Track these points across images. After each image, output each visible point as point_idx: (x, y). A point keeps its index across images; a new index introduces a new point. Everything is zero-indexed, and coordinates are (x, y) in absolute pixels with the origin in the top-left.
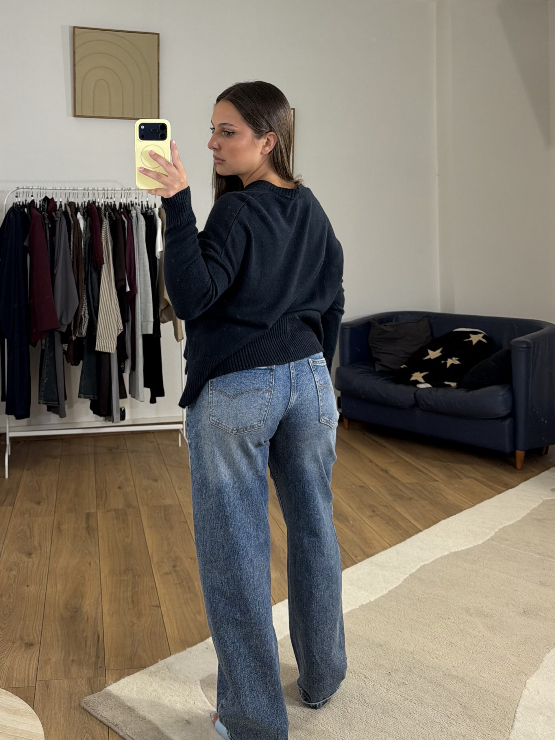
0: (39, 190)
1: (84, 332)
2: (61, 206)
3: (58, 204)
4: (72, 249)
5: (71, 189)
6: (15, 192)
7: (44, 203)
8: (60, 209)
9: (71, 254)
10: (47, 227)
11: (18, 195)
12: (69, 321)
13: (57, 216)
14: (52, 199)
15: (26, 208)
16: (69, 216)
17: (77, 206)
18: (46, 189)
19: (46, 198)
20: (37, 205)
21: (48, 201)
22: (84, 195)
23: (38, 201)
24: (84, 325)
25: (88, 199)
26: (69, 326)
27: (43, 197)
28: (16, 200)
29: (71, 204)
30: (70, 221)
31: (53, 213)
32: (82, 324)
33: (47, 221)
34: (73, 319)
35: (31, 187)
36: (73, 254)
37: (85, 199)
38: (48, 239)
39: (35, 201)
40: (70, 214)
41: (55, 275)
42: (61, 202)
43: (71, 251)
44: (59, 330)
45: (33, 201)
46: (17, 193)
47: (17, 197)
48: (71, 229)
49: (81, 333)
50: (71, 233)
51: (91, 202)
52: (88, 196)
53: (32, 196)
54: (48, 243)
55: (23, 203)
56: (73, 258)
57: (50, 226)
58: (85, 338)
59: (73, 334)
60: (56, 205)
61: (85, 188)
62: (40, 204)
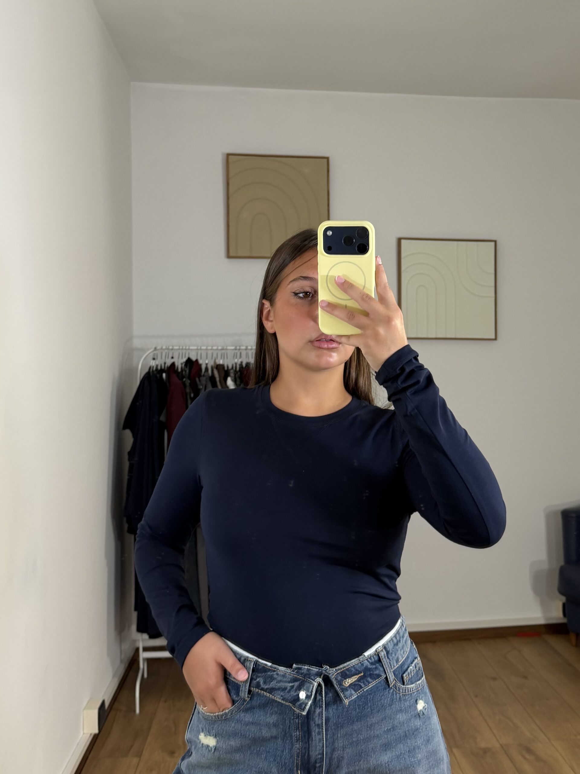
0: (180, 351)
2: (207, 369)
3: (203, 367)
5: (220, 348)
6: (152, 354)
7: (185, 367)
10: (188, 397)
11: (156, 357)
13: (202, 383)
14: (197, 361)
15: (165, 372)
16: (216, 382)
17: (226, 368)
18: (189, 349)
19: (189, 361)
20: (178, 368)
21: (190, 363)
22: (235, 356)
23: (179, 362)
25: (240, 360)
27: (185, 360)
28: (153, 363)
29: (219, 367)
31: (197, 380)
33: (188, 390)
35: (171, 348)
37: (236, 360)
39: (176, 364)
40: (218, 379)
42: (207, 364)
45: (173, 364)
46: (154, 354)
47: (154, 359)
51: (244, 365)
52: (241, 357)
53: (172, 358)
55: (161, 366)
57: (192, 395)
60: (201, 369)
61: (236, 347)
62: (182, 368)
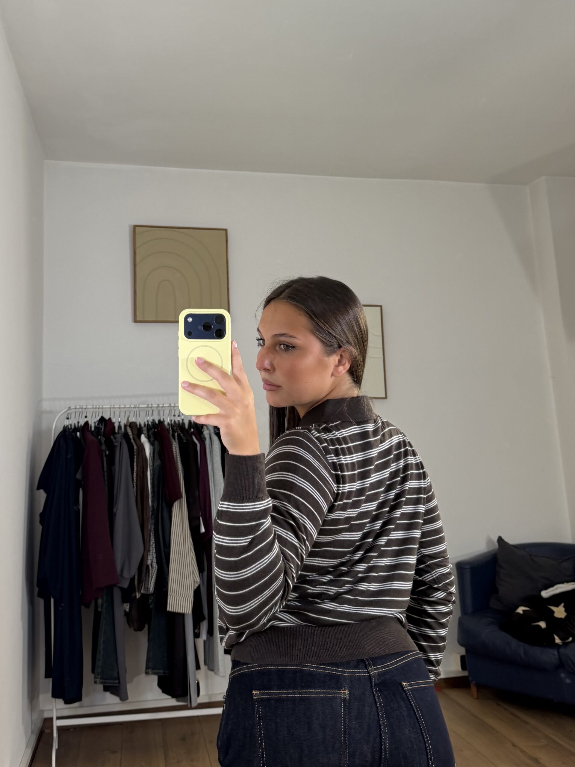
0: (95, 410)
1: (152, 587)
2: (120, 427)
3: (116, 425)
4: (135, 481)
5: (132, 406)
6: (65, 414)
7: (100, 424)
8: (120, 432)
9: (134, 487)
10: (104, 455)
11: (70, 417)
12: (132, 574)
13: (116, 440)
14: (110, 419)
15: (79, 431)
16: (130, 439)
17: (138, 426)
18: (102, 408)
19: (102, 419)
20: (91, 427)
21: (103, 422)
22: (147, 414)
23: (93, 421)
24: (152, 577)
26: (132, 580)
27: (98, 418)
28: (67, 423)
29: (132, 425)
30: (133, 446)
31: (112, 437)
32: (149, 576)
33: (104, 447)
34: (137, 571)
35: (84, 407)
36: (137, 486)
37: (148, 418)
38: (105, 469)
39: (90, 423)
40: (131, 437)
41: (115, 515)
42: (119, 422)
43: (134, 484)
44: (120, 585)
45: (87, 423)
46: (68, 414)
48: (134, 456)
49: (148, 588)
50: (134, 461)
52: (153, 414)
53: (86, 417)
54: (106, 474)
55: (75, 425)
56: (137, 491)
57: (107, 453)
58: (152, 594)
59: (137, 590)
60: (114, 427)
61: (148, 405)
62: (95, 426)
